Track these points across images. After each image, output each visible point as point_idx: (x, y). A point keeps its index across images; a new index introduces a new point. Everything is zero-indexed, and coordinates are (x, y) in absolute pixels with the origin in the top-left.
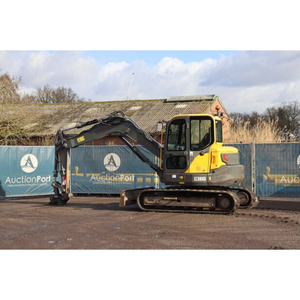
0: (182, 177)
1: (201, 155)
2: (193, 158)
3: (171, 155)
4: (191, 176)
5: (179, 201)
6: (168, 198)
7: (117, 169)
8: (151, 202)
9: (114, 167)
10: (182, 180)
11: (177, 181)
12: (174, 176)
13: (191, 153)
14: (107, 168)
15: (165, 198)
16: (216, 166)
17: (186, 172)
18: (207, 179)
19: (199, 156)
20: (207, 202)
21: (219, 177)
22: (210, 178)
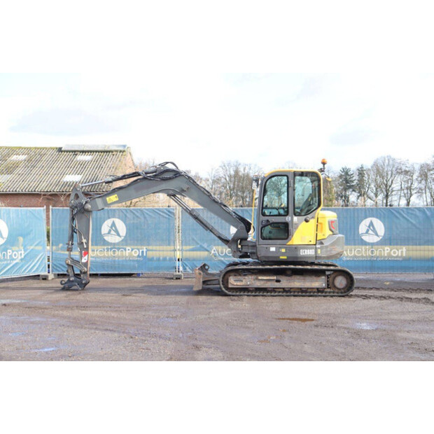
0: (283, 250)
1: (307, 221)
2: (297, 225)
3: (268, 221)
4: (296, 248)
5: (278, 281)
6: (265, 278)
7: (121, 239)
8: (239, 283)
9: (118, 237)
10: (283, 254)
11: (277, 255)
12: (273, 249)
13: (295, 219)
14: (106, 238)
15: (260, 278)
16: (324, 235)
17: (288, 244)
18: (316, 252)
19: (304, 222)
20: (317, 281)
21: (329, 249)
22: (319, 251)
